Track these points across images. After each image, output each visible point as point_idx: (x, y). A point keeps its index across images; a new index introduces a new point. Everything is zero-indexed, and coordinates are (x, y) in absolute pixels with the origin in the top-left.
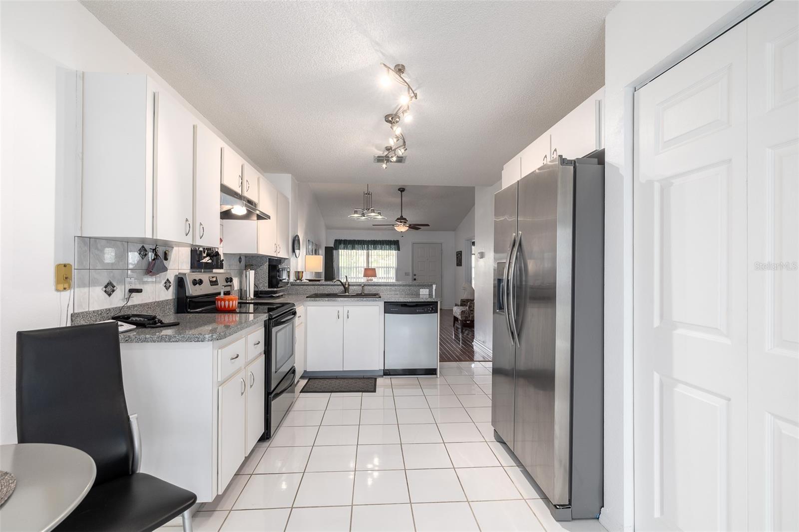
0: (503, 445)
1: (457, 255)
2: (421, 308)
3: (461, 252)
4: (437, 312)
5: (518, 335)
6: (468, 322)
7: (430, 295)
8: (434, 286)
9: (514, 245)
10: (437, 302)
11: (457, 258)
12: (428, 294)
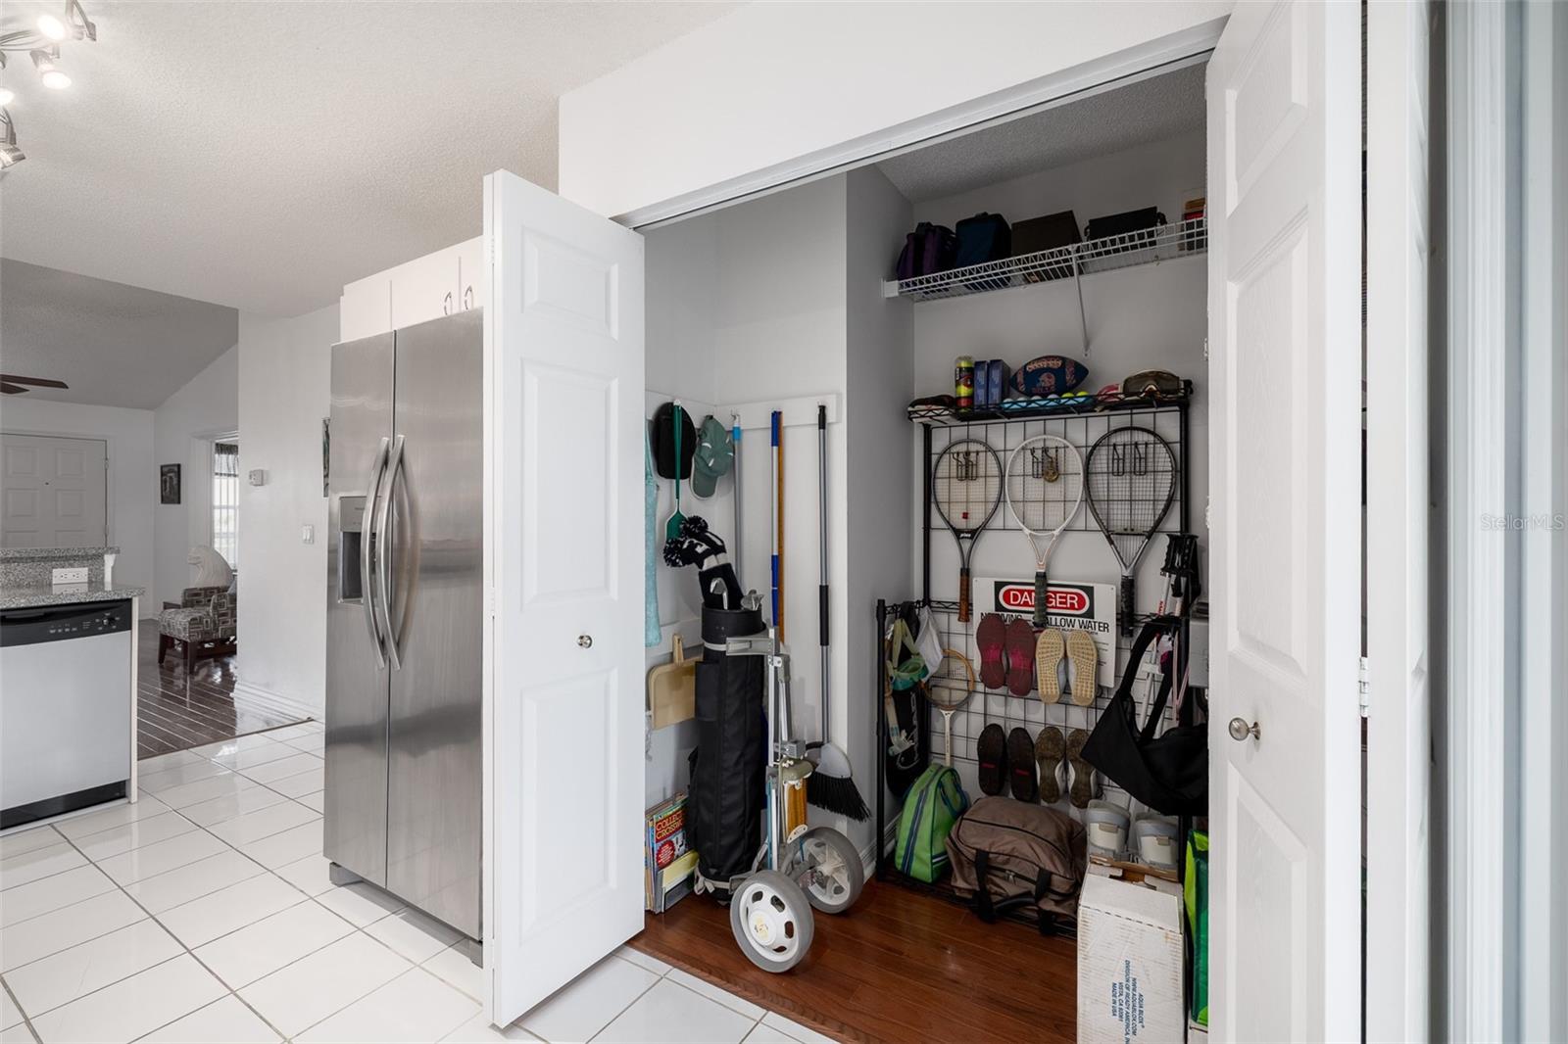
0: (362, 884)
1: (162, 475)
2: (66, 622)
3: (179, 466)
4: (130, 628)
5: (398, 645)
6: (207, 646)
7: (95, 582)
8: (109, 560)
9: (386, 463)
10: (129, 601)
11: (164, 482)
12: (86, 580)
